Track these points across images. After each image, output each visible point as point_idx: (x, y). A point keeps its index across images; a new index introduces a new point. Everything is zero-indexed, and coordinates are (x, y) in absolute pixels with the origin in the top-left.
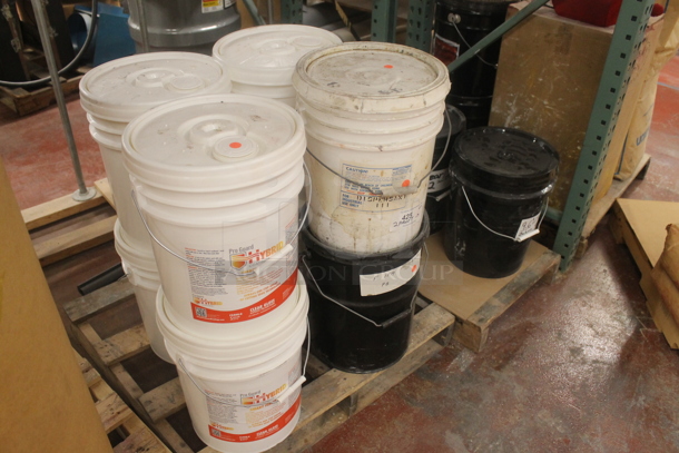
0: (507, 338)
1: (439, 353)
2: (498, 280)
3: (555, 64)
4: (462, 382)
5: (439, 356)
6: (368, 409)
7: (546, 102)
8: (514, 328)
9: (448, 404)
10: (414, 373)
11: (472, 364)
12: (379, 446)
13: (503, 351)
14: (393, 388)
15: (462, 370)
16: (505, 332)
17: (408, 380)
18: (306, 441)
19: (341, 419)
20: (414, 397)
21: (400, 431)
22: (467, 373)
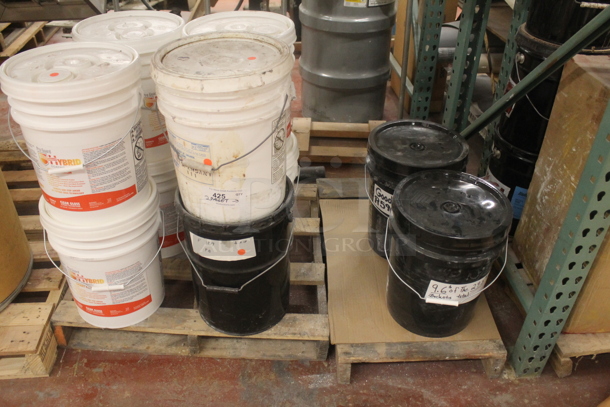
0: (382, 391)
1: (310, 362)
2: (410, 333)
3: (589, 136)
4: (298, 395)
5: (308, 364)
6: (211, 360)
7: (573, 179)
8: (400, 389)
9: (267, 401)
10: (272, 361)
11: (325, 389)
12: (185, 388)
13: (364, 398)
14: (244, 359)
15: (311, 386)
16: (387, 386)
17: (262, 363)
18: (148, 348)
19: (184, 351)
20: (250, 376)
21: (210, 390)
22: (311, 393)
